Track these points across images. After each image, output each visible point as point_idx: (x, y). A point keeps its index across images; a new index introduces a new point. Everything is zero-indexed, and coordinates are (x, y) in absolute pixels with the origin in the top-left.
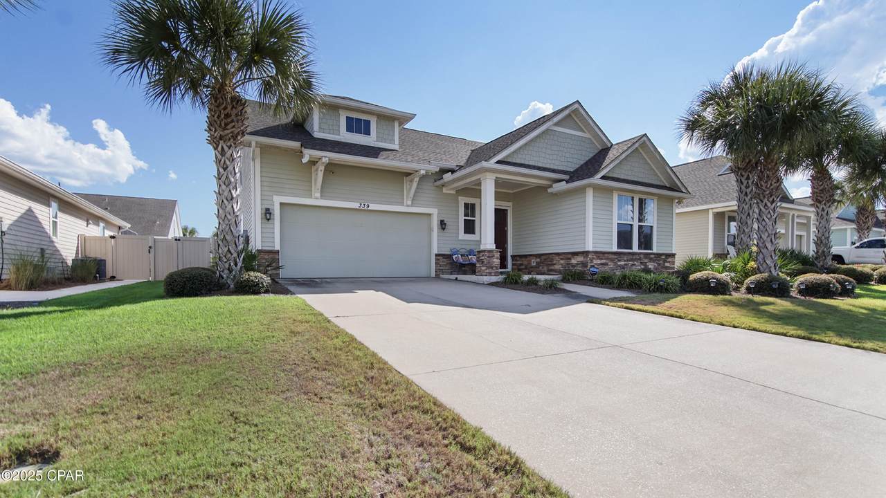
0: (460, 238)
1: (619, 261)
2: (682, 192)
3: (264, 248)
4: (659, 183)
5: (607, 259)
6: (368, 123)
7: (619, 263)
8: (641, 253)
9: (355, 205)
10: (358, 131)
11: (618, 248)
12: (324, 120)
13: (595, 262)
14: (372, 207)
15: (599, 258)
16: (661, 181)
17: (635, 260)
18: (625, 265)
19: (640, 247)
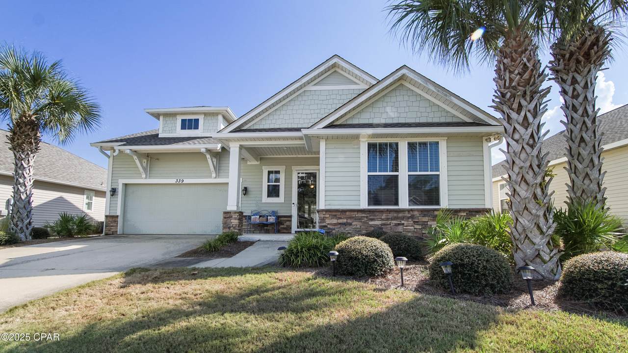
0: (263, 202)
1: (372, 220)
2: (491, 125)
3: (110, 214)
4: (449, 120)
5: (351, 218)
6: (197, 121)
7: (371, 223)
8: (412, 210)
9: (173, 181)
10: (190, 128)
11: (369, 205)
12: (166, 125)
13: (328, 221)
14: (186, 181)
15: (335, 217)
16: (454, 116)
17: (403, 218)
18: (382, 225)
19: (412, 201)
